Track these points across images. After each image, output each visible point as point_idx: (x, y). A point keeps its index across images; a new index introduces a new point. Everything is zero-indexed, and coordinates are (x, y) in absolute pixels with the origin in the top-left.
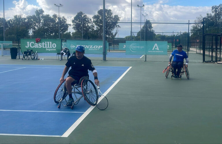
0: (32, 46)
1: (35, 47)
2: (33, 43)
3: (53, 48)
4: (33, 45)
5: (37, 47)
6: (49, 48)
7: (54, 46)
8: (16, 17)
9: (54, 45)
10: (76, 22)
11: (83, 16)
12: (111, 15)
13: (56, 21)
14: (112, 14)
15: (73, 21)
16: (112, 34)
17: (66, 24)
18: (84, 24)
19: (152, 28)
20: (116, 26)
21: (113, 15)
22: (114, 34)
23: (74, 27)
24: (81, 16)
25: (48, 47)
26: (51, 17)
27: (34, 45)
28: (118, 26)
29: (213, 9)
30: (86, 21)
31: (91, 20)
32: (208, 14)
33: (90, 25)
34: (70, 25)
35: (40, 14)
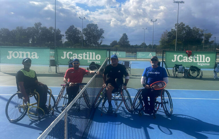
0: (181, 60)
1: (184, 61)
2: (182, 57)
3: (206, 62)
4: (181, 58)
5: (187, 61)
6: (201, 63)
7: (208, 61)
9: (208, 59)
11: (74, 29)
13: (52, 32)
14: (98, 27)
16: (98, 43)
17: (60, 35)
18: (75, 35)
20: (101, 37)
21: (99, 29)
22: (99, 43)
23: (66, 38)
25: (201, 61)
26: (48, 29)
27: (183, 59)
28: (103, 37)
29: (176, 26)
30: (76, 32)
31: (80, 32)
32: (172, 30)
33: (80, 35)
34: (63, 36)
35: (38, 26)
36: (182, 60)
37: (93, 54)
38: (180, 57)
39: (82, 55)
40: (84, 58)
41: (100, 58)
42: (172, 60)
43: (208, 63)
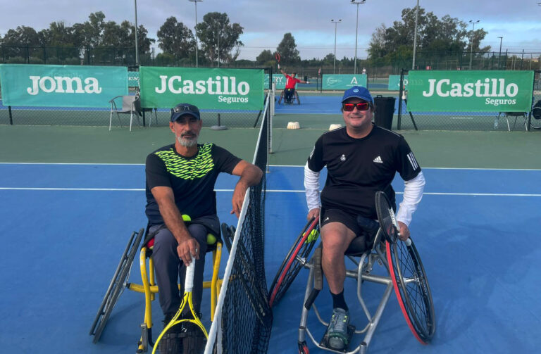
5: (459, 94)
6: (494, 98)
8: (53, 25)
10: (163, 36)
11: (176, 25)
12: (227, 23)
13: (129, 34)
14: (228, 21)
15: (159, 34)
16: (229, 56)
17: (147, 39)
18: (180, 38)
19: (295, 46)
20: (237, 43)
21: (231, 24)
22: (233, 57)
23: (160, 45)
24: (173, 25)
26: (118, 27)
28: (240, 42)
29: (403, 14)
30: (181, 33)
31: (190, 31)
32: (395, 23)
33: (189, 40)
34: (154, 41)
35: (98, 20)
36: (448, 92)
37: (230, 81)
38: (444, 84)
39: (204, 82)
40: (210, 92)
41: (247, 91)
42: (424, 94)
43: (512, 98)
